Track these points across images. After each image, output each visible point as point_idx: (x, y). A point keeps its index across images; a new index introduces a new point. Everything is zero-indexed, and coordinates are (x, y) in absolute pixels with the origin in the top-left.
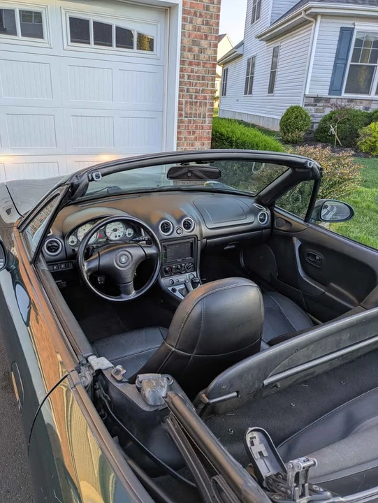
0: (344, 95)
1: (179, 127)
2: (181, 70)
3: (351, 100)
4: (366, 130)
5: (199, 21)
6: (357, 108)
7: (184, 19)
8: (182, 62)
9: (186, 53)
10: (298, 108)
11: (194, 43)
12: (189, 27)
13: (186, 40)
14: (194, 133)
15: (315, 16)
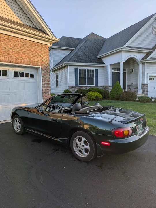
0: (79, 86)
1: (43, 95)
2: (42, 82)
3: (81, 87)
4: (87, 94)
5: (45, 71)
6: (84, 89)
7: (42, 71)
8: (42, 80)
9: (43, 78)
10: (67, 90)
11: (44, 75)
12: (43, 72)
13: (43, 75)
14: (47, 96)
15: (67, 65)
